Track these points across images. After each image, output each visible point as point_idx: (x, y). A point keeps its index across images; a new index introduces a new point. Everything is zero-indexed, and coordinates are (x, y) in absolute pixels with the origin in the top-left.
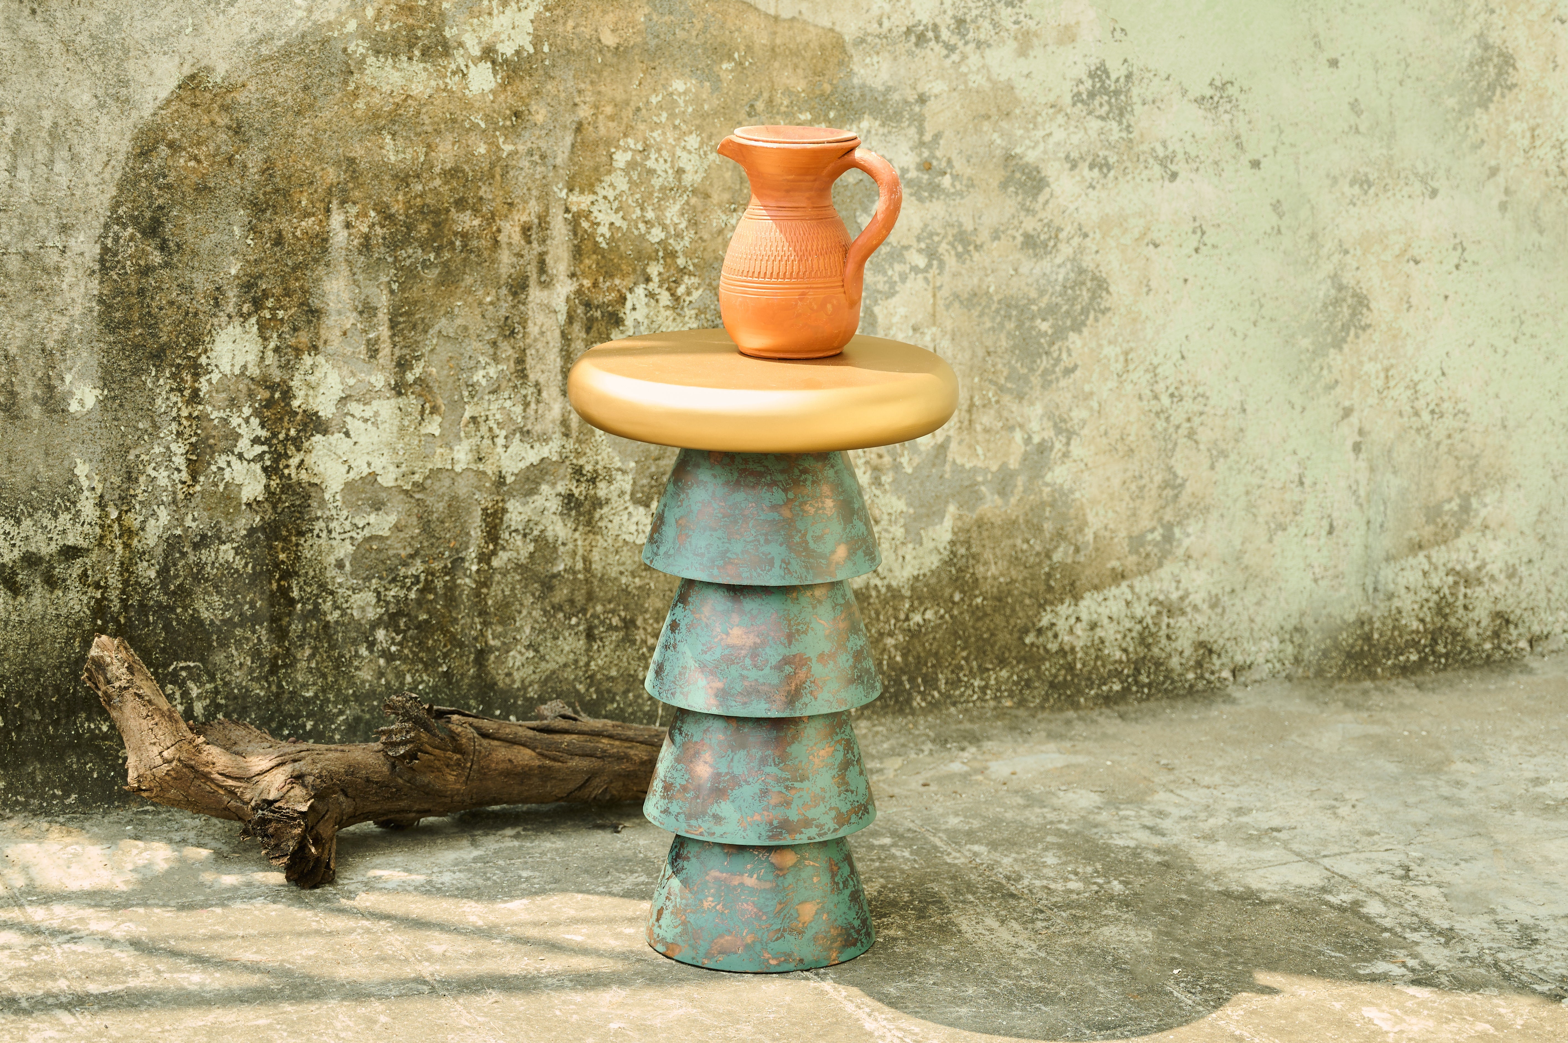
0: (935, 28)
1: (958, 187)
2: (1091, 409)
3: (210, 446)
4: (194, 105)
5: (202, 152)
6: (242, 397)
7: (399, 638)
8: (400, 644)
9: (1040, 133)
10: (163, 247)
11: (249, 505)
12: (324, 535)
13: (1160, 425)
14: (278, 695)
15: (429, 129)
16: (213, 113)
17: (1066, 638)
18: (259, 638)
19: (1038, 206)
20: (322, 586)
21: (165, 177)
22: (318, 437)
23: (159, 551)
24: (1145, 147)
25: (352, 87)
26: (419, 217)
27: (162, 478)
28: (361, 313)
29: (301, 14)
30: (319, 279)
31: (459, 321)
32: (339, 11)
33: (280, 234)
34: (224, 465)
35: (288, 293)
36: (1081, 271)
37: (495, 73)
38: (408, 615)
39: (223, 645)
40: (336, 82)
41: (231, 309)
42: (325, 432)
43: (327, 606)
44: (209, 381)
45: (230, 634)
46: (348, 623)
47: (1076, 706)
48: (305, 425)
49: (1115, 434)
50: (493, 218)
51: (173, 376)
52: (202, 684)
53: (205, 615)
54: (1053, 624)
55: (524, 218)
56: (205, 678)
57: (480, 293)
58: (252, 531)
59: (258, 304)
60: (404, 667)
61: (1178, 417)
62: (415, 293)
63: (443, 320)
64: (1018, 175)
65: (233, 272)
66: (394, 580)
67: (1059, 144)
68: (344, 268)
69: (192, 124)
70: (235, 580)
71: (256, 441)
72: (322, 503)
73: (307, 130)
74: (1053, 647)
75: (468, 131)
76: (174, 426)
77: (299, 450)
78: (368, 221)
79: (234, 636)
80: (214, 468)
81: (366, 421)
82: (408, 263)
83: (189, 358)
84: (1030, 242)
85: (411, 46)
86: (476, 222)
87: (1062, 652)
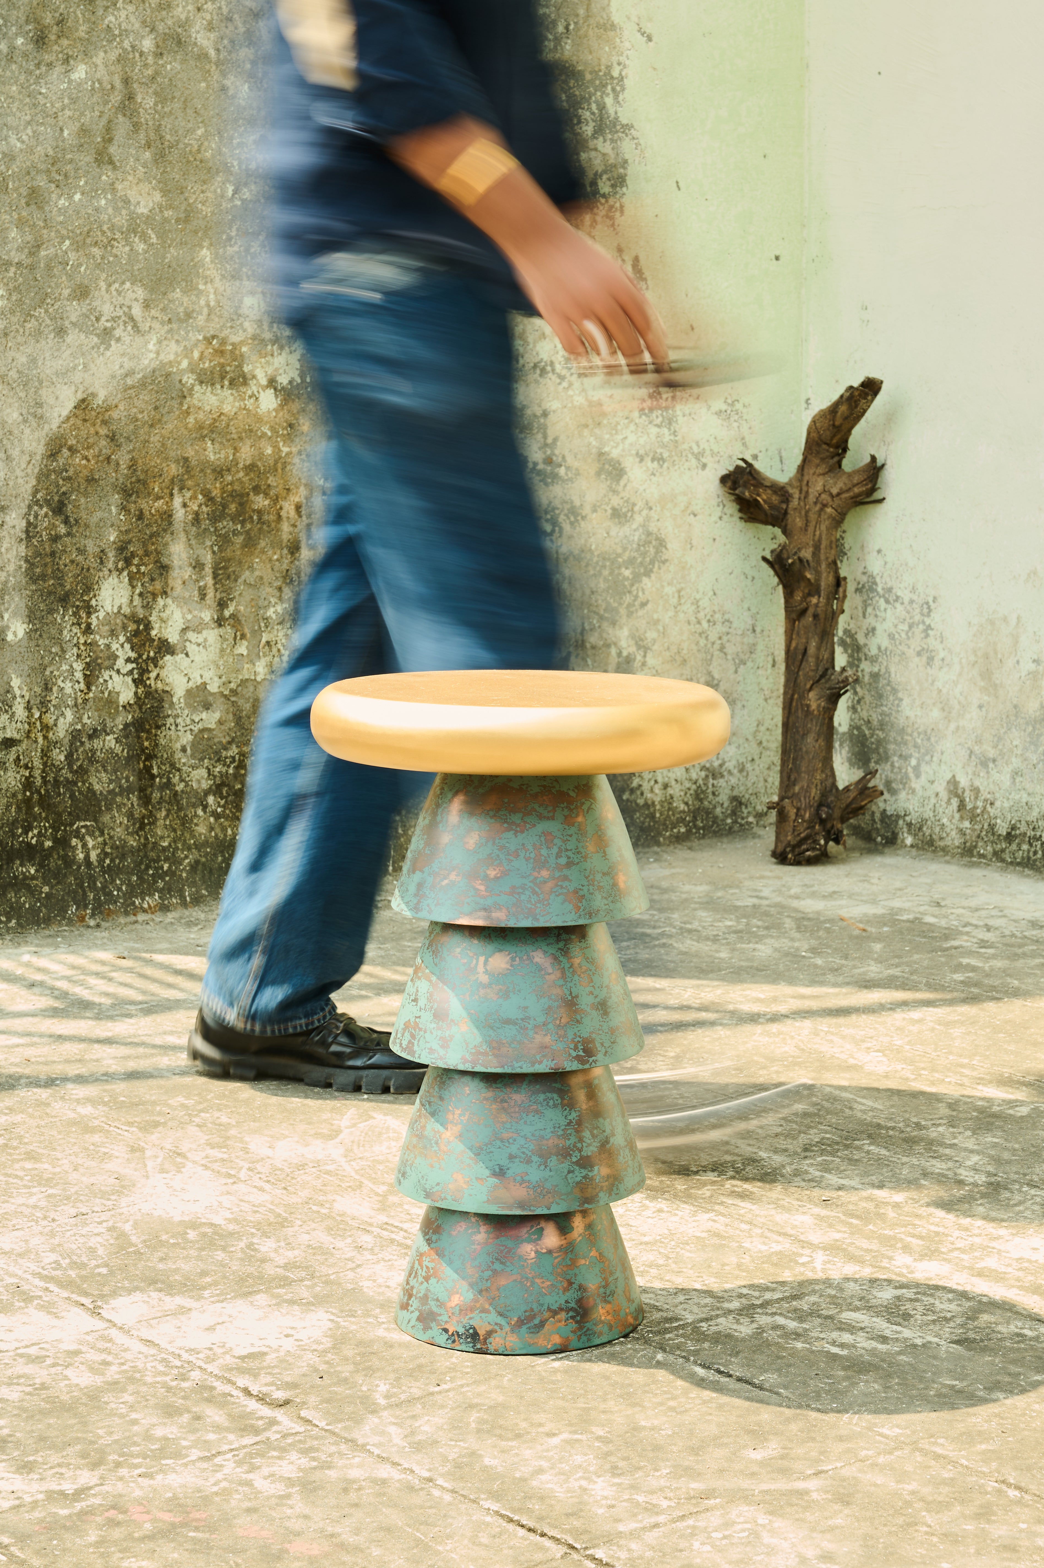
0: (552, 363)
1: (570, 475)
2: (658, 631)
3: (99, 665)
4: (85, 420)
5: (90, 453)
6: (119, 629)
7: (223, 802)
8: (224, 806)
9: (620, 437)
10: (66, 522)
11: (124, 707)
12: (173, 728)
13: (702, 642)
14: (145, 845)
15: (235, 436)
16: (97, 426)
17: (649, 795)
18: (132, 804)
19: (620, 488)
20: (173, 765)
21: (67, 471)
22: (168, 657)
23: (66, 741)
24: (686, 446)
25: (185, 407)
26: (230, 499)
27: (68, 687)
28: (194, 568)
29: (152, 355)
30: (166, 544)
31: (257, 573)
32: (176, 354)
33: (141, 511)
34: (107, 678)
35: (147, 554)
36: (649, 534)
37: (276, 397)
38: (228, 785)
39: (109, 809)
40: (175, 403)
41: (111, 565)
42: (173, 653)
43: (176, 779)
44: (97, 618)
45: (113, 801)
46: (190, 792)
47: (658, 844)
48: (160, 648)
49: (674, 649)
50: (277, 499)
51: (75, 614)
52: (96, 838)
53: (97, 787)
54: (640, 786)
55: (297, 499)
56: (97, 833)
57: (270, 553)
58: (126, 726)
59: (128, 562)
60: (226, 823)
61: (713, 636)
62: (228, 553)
63: (247, 573)
64: (607, 466)
65: (112, 539)
66: (219, 760)
67: (631, 444)
68: (182, 536)
69: (83, 433)
70: (116, 762)
71: (128, 660)
72: (172, 704)
73: (157, 438)
74: (641, 802)
75: (260, 437)
76: (75, 650)
77: (156, 667)
78: (198, 502)
79: (116, 802)
80: (101, 680)
81: (199, 645)
82: (223, 532)
83: (84, 601)
84: (616, 514)
85: (223, 378)
86: (267, 502)
87: (647, 805)
